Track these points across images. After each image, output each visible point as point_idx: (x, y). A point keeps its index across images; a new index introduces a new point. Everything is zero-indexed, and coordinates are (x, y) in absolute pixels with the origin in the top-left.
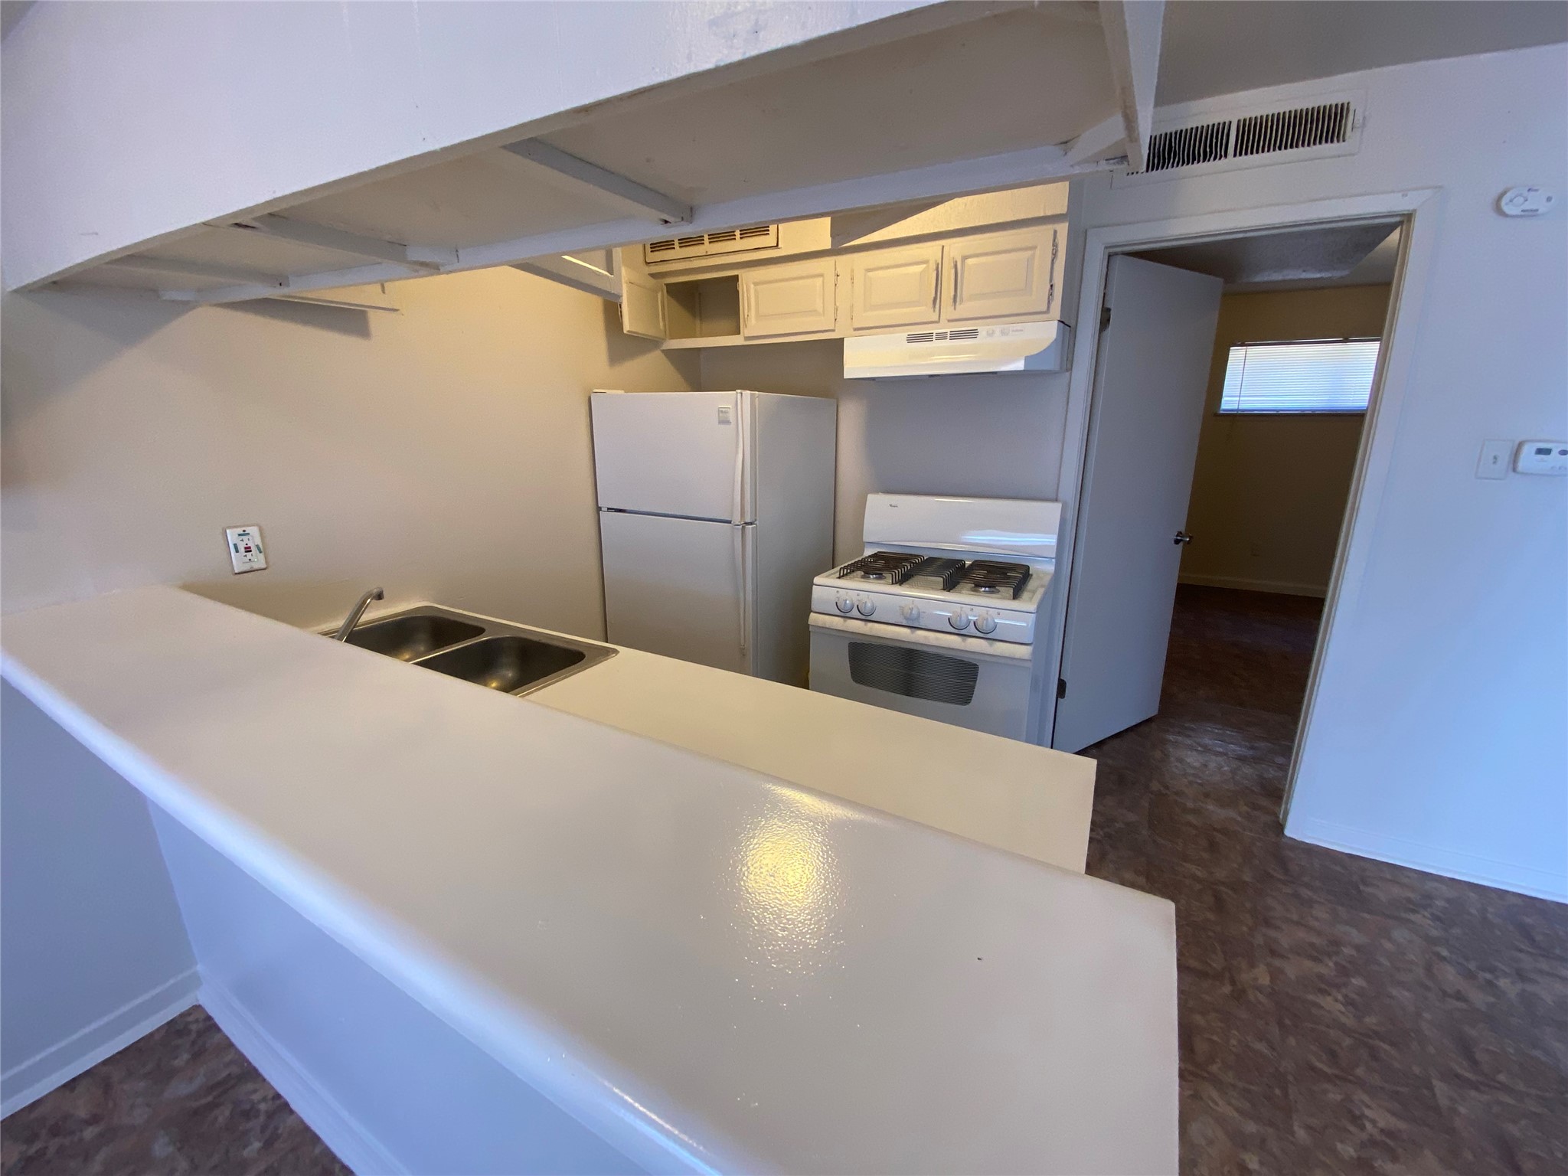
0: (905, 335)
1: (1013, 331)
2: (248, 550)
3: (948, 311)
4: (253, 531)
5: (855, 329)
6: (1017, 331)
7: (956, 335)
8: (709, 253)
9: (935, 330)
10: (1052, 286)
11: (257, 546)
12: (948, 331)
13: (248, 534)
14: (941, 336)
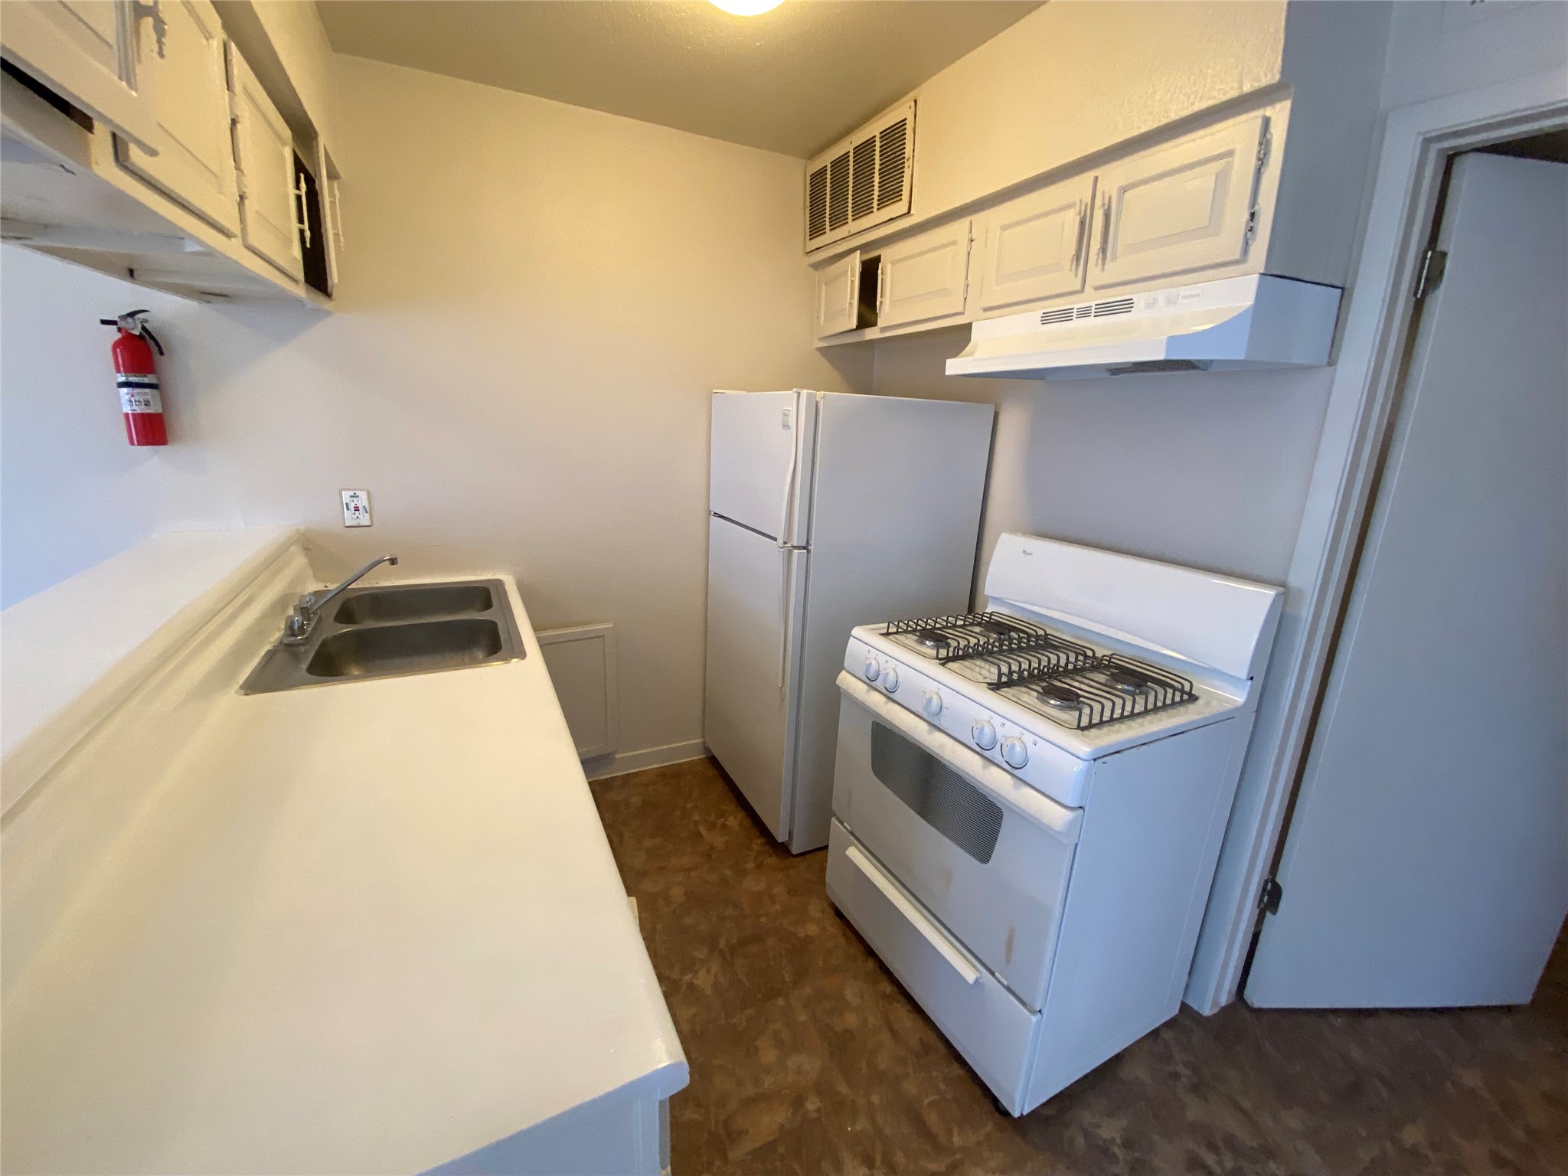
0: (1040, 313)
1: (1185, 297)
2: (357, 509)
3: (1095, 275)
4: (363, 495)
5: (986, 310)
6: (1191, 296)
7: (1103, 310)
8: (851, 234)
9: (1076, 302)
10: (1253, 215)
11: (364, 507)
12: (1093, 304)
13: (358, 496)
14: (1084, 313)
